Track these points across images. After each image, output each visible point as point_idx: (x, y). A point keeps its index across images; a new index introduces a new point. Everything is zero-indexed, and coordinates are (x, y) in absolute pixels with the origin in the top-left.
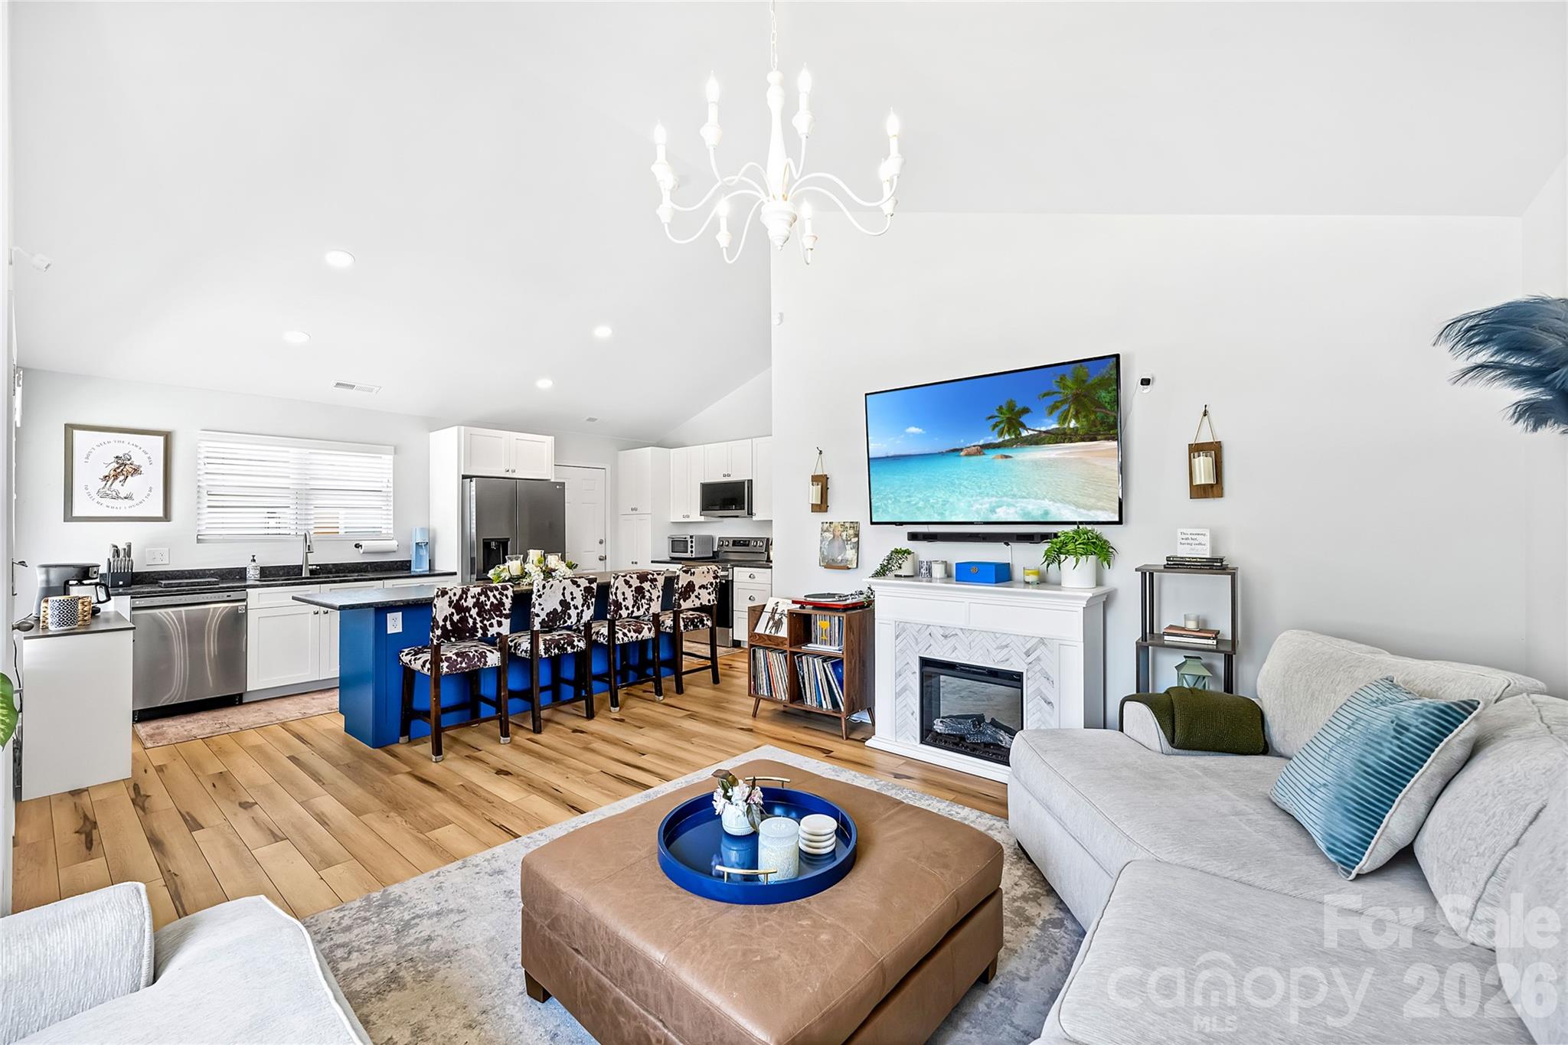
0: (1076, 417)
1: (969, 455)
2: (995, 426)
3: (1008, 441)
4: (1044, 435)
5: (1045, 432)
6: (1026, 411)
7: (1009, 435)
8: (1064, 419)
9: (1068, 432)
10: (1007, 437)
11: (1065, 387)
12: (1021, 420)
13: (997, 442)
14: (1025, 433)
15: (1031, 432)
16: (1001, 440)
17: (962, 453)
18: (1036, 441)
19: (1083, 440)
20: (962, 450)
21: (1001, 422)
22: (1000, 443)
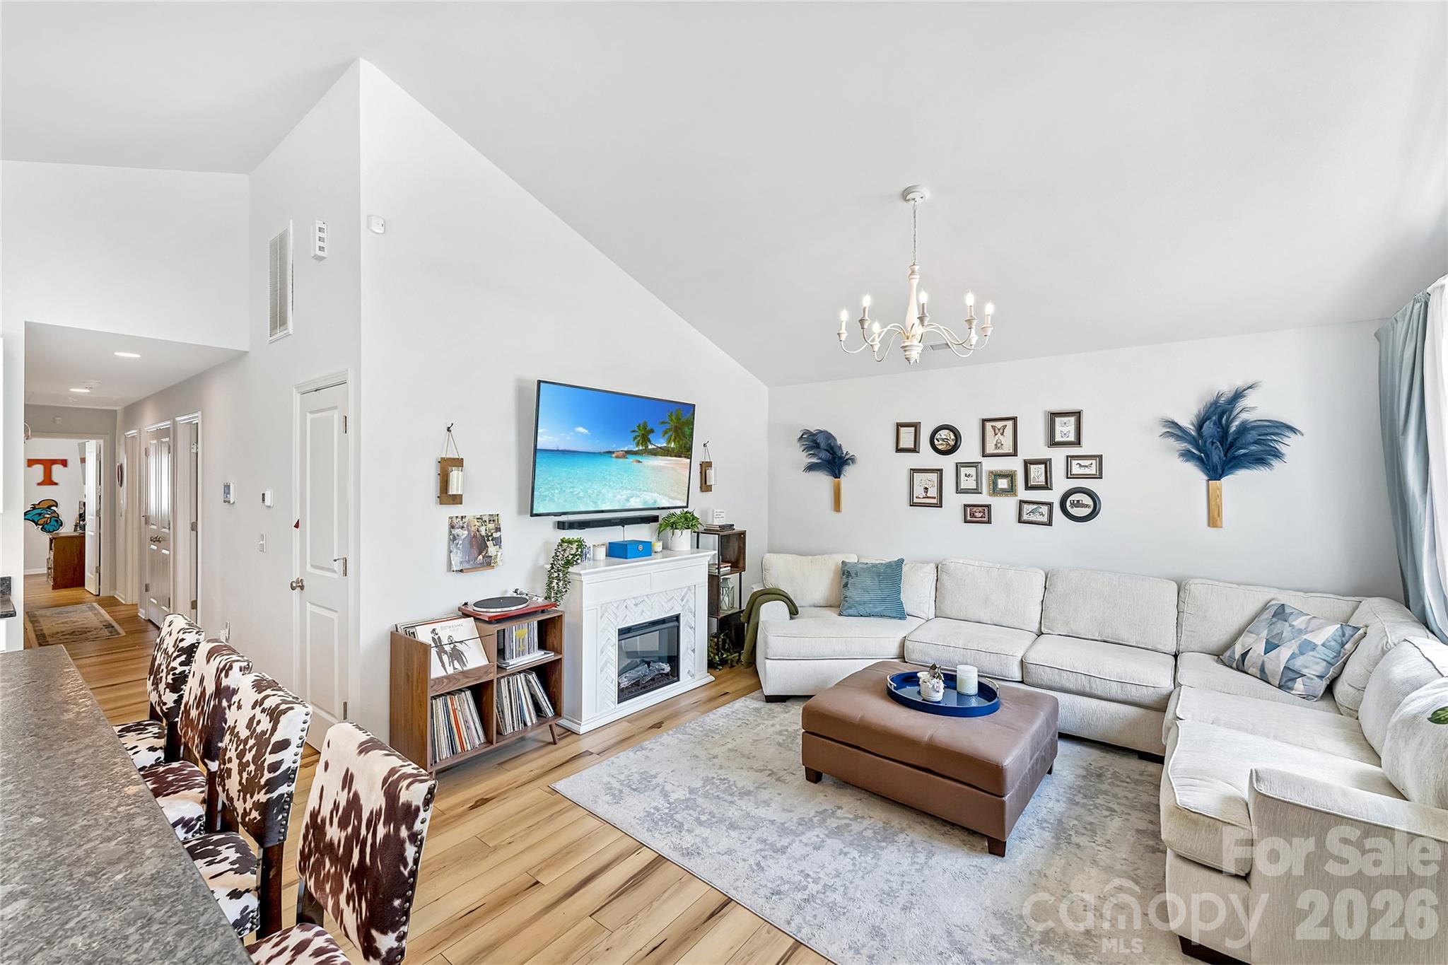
0: (674, 441)
1: (617, 457)
2: (635, 438)
3: (641, 450)
4: (659, 450)
5: (660, 448)
6: (652, 431)
7: (642, 446)
8: (669, 442)
9: (670, 450)
10: (641, 448)
11: (672, 420)
12: (649, 437)
13: (635, 450)
14: (650, 447)
15: (653, 447)
16: (637, 449)
17: (614, 455)
18: (655, 453)
19: (676, 456)
20: (613, 452)
21: (639, 436)
22: (636, 451)
